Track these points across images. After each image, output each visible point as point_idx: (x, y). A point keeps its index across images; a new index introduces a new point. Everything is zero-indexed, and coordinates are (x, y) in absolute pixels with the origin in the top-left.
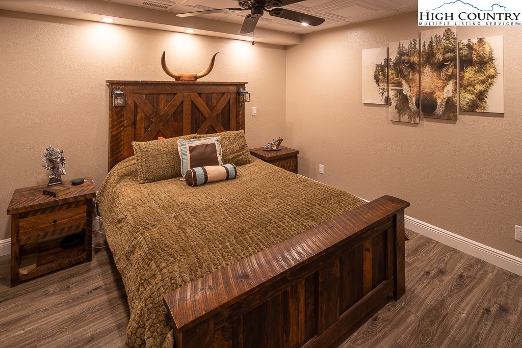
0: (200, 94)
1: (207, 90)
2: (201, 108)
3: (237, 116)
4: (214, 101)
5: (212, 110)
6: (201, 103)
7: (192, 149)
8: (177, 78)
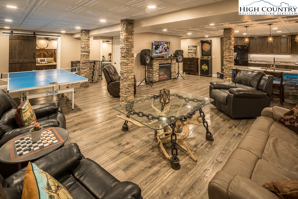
0: (45, 51)
1: (47, 50)
2: (46, 54)
3: (54, 56)
4: (49, 53)
5: (48, 54)
6: (45, 53)
7: (40, 60)
8: (40, 48)
